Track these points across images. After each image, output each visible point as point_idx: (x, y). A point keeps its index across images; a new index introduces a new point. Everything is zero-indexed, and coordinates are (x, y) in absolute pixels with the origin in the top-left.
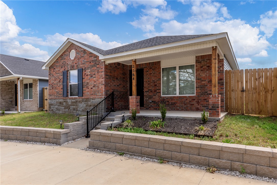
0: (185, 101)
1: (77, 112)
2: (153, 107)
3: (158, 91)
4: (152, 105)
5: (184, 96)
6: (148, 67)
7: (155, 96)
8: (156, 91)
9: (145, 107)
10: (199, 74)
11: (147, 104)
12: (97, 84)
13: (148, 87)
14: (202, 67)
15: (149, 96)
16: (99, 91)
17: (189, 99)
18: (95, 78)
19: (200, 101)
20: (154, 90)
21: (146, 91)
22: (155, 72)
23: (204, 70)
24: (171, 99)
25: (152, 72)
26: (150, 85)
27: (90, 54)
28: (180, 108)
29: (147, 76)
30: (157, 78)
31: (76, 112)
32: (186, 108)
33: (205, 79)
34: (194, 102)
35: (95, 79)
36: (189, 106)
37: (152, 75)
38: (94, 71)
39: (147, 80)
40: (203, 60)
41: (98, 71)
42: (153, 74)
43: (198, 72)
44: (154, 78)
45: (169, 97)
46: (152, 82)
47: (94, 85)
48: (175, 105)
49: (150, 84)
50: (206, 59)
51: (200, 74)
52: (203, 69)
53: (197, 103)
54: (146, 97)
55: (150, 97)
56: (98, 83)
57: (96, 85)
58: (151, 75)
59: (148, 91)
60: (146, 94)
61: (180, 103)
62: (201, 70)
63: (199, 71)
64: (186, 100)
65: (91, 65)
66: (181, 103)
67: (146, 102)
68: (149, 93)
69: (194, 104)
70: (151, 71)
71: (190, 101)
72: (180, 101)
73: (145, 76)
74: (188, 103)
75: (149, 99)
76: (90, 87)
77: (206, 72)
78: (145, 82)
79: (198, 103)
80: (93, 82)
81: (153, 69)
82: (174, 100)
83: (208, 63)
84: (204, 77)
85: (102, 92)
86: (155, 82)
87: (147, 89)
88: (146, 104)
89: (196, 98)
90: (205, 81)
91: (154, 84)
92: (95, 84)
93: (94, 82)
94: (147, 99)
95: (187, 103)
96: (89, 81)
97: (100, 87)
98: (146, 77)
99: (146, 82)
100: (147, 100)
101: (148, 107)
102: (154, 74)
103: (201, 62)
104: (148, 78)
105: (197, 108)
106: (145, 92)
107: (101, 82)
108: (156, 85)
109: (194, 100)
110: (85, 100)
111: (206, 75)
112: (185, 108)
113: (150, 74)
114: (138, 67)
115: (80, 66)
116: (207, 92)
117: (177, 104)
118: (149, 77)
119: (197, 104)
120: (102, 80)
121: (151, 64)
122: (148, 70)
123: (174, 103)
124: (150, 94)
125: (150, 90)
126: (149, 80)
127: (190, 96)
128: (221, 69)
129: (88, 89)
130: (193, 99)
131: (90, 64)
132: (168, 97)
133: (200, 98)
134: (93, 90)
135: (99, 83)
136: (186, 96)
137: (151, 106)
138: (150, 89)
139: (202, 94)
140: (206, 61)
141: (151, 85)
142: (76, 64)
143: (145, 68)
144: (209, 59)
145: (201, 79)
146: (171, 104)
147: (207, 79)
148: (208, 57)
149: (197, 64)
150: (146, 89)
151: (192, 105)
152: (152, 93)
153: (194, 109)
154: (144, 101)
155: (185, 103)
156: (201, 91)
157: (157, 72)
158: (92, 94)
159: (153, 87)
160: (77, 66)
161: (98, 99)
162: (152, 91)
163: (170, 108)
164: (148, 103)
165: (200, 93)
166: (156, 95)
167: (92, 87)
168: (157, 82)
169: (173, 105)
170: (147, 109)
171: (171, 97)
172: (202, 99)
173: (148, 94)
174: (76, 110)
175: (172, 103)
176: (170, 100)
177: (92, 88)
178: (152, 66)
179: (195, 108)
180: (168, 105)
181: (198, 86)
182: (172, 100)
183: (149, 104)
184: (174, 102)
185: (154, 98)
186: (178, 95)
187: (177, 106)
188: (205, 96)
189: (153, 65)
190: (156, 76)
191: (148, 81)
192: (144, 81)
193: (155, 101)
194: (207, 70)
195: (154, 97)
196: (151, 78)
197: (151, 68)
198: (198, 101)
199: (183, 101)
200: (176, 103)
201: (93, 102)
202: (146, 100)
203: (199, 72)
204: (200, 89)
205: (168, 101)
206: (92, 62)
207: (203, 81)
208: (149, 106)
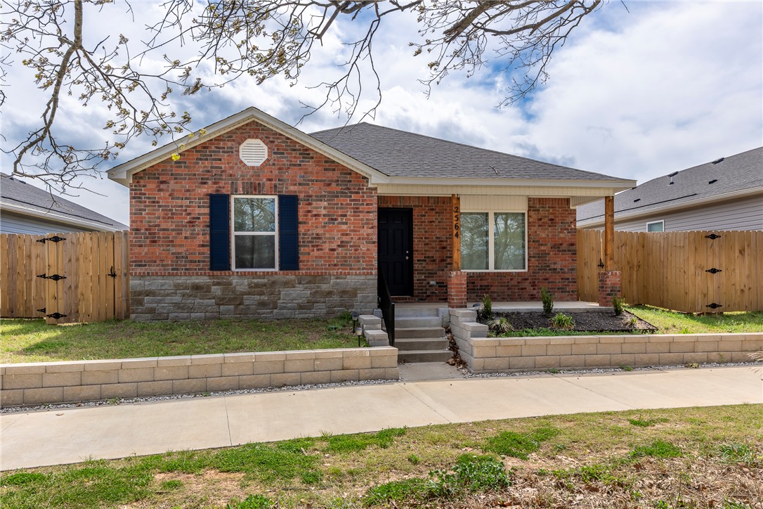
0: (508, 282)
1: (275, 311)
2: (436, 296)
3: (449, 260)
4: (434, 291)
5: (507, 273)
6: (425, 206)
7: (443, 270)
8: (446, 260)
9: (417, 296)
10: (536, 232)
11: (422, 290)
12: (354, 240)
13: (426, 251)
14: (541, 219)
15: (428, 270)
16: (358, 257)
17: (517, 278)
18: (346, 226)
19: (536, 281)
20: (440, 257)
21: (418, 261)
22: (442, 219)
23: (545, 226)
24: (479, 278)
25: (436, 219)
26: (428, 248)
27: (326, 162)
28: (498, 296)
29: (421, 225)
30: (446, 232)
31: (272, 312)
32: (511, 295)
33: (545, 241)
34: (527, 284)
35: (344, 227)
36: (516, 291)
37: (434, 224)
38: (342, 208)
39: (423, 235)
40: (543, 207)
41: (357, 208)
42: (437, 224)
43: (533, 229)
44: (439, 232)
45: (477, 273)
46: (436, 241)
47: (342, 242)
48: (489, 289)
49: (431, 244)
50: (547, 206)
51: (538, 233)
52: (543, 223)
53: (532, 286)
54: (418, 273)
55: (429, 273)
56: (357, 237)
57: (347, 242)
58: (432, 225)
59: (425, 261)
60: (418, 267)
61: (498, 286)
62: (539, 226)
63: (534, 226)
64: (511, 279)
65: (329, 192)
66: (501, 286)
67: (419, 283)
68: (427, 264)
69: (526, 288)
70: (434, 216)
71: (518, 283)
72: (499, 283)
73: (416, 225)
74: (515, 286)
75: (427, 279)
76: (326, 247)
77: (547, 229)
78: (417, 238)
79: (534, 285)
80: (337, 235)
81: (436, 213)
82: (486, 280)
83: (552, 214)
84: (543, 238)
85: (371, 261)
86: (442, 241)
87: (422, 254)
88: (418, 290)
89: (530, 276)
90: (546, 245)
91: (440, 245)
92: (345, 238)
93: (343, 235)
94: (423, 277)
95: (513, 286)
96: (323, 232)
97: (363, 248)
98: (419, 228)
99: (419, 238)
100: (423, 280)
101: (425, 295)
102: (439, 222)
103: (539, 210)
104: (425, 232)
105: (532, 295)
106: (416, 262)
107: (366, 236)
108: (444, 248)
109: (527, 279)
110: (309, 278)
111: (548, 235)
112: (508, 295)
113: (431, 222)
114: (399, 204)
115: (287, 188)
116: (548, 266)
117: (492, 288)
118: (427, 229)
119: (532, 288)
120: (370, 231)
121: (431, 201)
122: (426, 212)
123: (486, 286)
124: (430, 267)
125: (428, 257)
126: (427, 236)
127: (518, 273)
128: (573, 227)
129: (320, 252)
130: (524, 278)
131: (328, 189)
132: (473, 273)
133: (537, 277)
134: (337, 254)
135: (359, 239)
136: (512, 273)
137: (433, 293)
138: (431, 255)
139: (541, 270)
140: (547, 208)
141: (433, 248)
142: (270, 180)
143: (417, 208)
144: (553, 207)
145: (538, 241)
146: (479, 287)
147: (549, 242)
148: (551, 203)
149: (532, 213)
150: (418, 254)
151: (522, 289)
152: (436, 264)
153: (527, 296)
154: (415, 282)
155: (508, 286)
156: (539, 263)
157: (446, 219)
158: (335, 265)
159: (438, 251)
160: (275, 186)
161: (357, 277)
162: (434, 261)
163: (477, 296)
164: (426, 286)
165: (537, 266)
166: (445, 269)
167: (334, 246)
168: (447, 241)
169: (485, 289)
170: (422, 299)
171: (480, 273)
172: (541, 278)
173: (423, 265)
174: (271, 306)
175: (481, 286)
176: (477, 280)
177: (333, 250)
178: (435, 206)
179: (529, 295)
180: (472, 289)
181: (534, 254)
182: (481, 280)
183: (427, 289)
184: (486, 284)
185: (439, 277)
186: (492, 269)
187: (492, 292)
188: (547, 273)
189: (438, 203)
190: (444, 229)
191: (425, 238)
192: (414, 236)
193: (443, 283)
194: (550, 226)
195: (441, 272)
196: (432, 232)
197: (433, 209)
198: (534, 282)
199: (505, 283)
200: (491, 286)
201: (337, 284)
202: (418, 280)
203: (535, 228)
204: (538, 260)
205: (473, 283)
206: (334, 185)
207: (542, 245)
208: (426, 293)
